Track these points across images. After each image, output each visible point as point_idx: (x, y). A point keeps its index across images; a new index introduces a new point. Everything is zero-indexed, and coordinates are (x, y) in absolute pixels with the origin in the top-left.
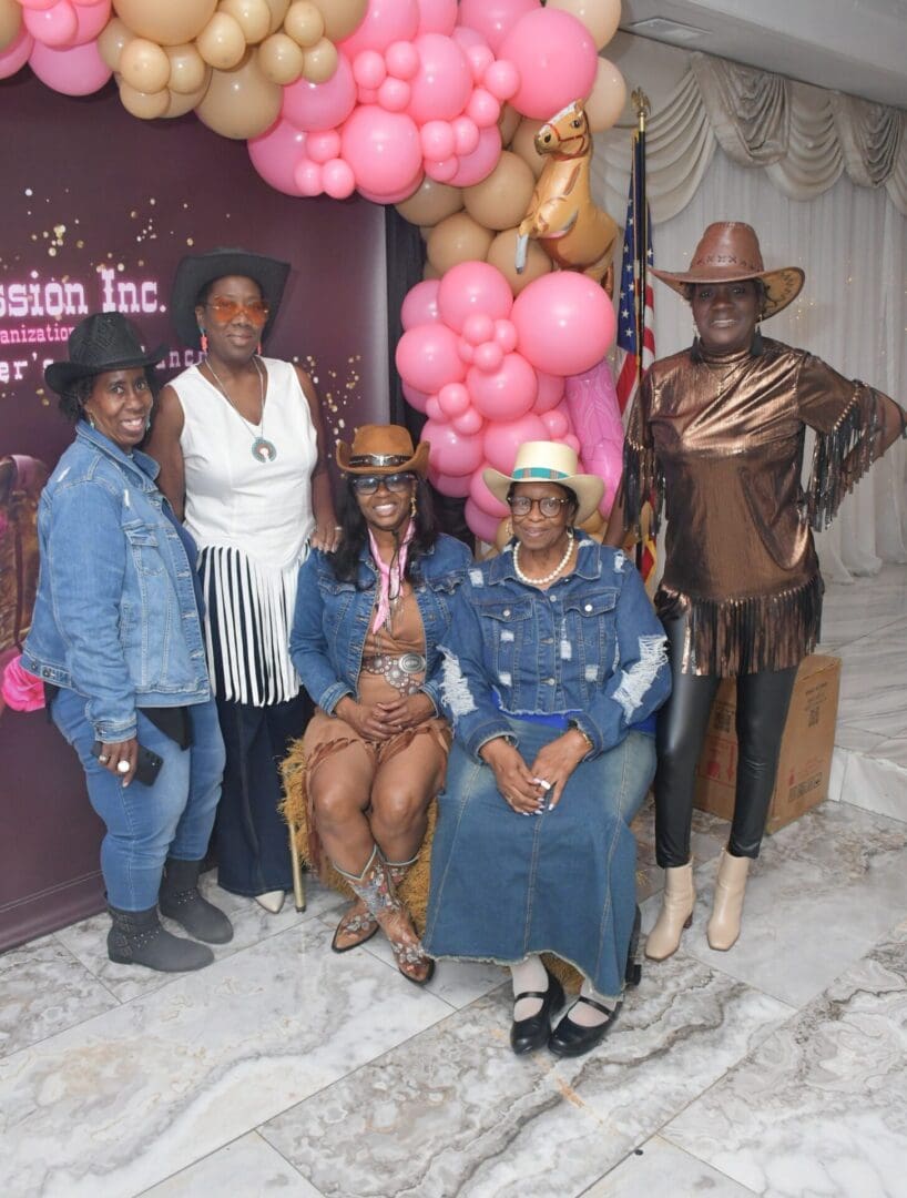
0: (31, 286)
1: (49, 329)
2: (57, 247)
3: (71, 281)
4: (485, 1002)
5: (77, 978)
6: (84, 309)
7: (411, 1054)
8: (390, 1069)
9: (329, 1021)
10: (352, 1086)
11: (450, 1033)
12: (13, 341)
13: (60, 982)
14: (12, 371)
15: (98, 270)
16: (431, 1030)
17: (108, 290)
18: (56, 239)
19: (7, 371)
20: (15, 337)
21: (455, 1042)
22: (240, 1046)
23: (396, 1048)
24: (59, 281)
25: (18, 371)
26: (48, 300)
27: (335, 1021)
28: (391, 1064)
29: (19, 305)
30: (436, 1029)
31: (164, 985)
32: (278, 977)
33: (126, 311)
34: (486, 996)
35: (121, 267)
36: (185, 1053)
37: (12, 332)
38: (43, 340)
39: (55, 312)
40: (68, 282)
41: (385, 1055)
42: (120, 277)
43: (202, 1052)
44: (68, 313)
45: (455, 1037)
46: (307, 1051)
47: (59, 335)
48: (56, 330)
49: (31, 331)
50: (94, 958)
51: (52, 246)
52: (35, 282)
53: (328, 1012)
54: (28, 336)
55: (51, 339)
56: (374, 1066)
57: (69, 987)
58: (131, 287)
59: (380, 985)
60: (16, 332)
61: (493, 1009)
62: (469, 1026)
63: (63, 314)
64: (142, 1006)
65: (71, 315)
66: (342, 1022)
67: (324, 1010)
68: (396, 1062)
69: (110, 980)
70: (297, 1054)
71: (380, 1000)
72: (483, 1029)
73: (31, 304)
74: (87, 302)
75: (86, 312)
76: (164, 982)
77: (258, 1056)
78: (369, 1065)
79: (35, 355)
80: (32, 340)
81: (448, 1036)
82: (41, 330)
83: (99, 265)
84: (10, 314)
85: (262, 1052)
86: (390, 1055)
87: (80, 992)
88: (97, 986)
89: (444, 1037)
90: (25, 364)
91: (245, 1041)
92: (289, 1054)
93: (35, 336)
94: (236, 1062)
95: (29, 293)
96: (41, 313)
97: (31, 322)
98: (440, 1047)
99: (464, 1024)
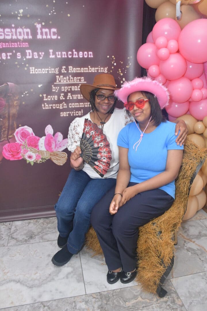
0: (12, 29)
1: (19, 43)
2: (20, 17)
3: (26, 28)
4: (97, 295)
5: (6, 233)
6: (30, 37)
7: (57, 306)
8: (46, 308)
9: (47, 278)
10: (30, 309)
11: (75, 303)
12: (7, 46)
13: (2, 233)
14: (7, 56)
15: (35, 24)
16: (71, 298)
17: (39, 31)
18: (20, 14)
19: (5, 56)
20: (7, 45)
21: (74, 308)
22: (18, 275)
23: (55, 300)
24: (21, 28)
25: (9, 56)
26: (18, 34)
27: (49, 279)
28: (48, 306)
29: (9, 35)
30: (73, 298)
31: (21, 245)
32: (49, 255)
33: (46, 38)
34: (99, 293)
35: (43, 24)
36: (4, 270)
37: (6, 44)
38: (17, 46)
39: (21, 38)
40: (25, 28)
41: (49, 301)
42: (43, 27)
43: (7, 273)
44: (25, 38)
45: (75, 306)
46: (31, 287)
47: (22, 45)
48: (21, 44)
49: (13, 44)
50: (15, 229)
51: (19, 16)
52: (13, 28)
53: (50, 275)
54: (12, 45)
55: (19, 46)
56: (43, 304)
57: (2, 235)
58: (47, 30)
59: (72, 272)
60: (8, 44)
61: (97, 300)
62: (84, 303)
63: (23, 38)
64: (10, 249)
65: (26, 38)
66: (50, 281)
67: (49, 274)
68: (49, 307)
69: (12, 237)
70: (28, 287)
71: (67, 277)
72: (87, 307)
73: (12, 35)
74: (31, 35)
75: (31, 38)
76: (22, 243)
77: (18, 282)
78: (42, 303)
79: (14, 51)
80: (13, 46)
81: (74, 304)
82: (16, 43)
83: (35, 23)
84: (6, 38)
85: (20, 281)
86: (51, 302)
87: (3, 238)
88: (7, 238)
89: (72, 304)
90: (11, 54)
91: (20, 274)
92: (26, 286)
93: (14, 45)
94: (11, 281)
95: (11, 32)
96: (16, 38)
97: (12, 41)
98: (68, 308)
99: (83, 301)
